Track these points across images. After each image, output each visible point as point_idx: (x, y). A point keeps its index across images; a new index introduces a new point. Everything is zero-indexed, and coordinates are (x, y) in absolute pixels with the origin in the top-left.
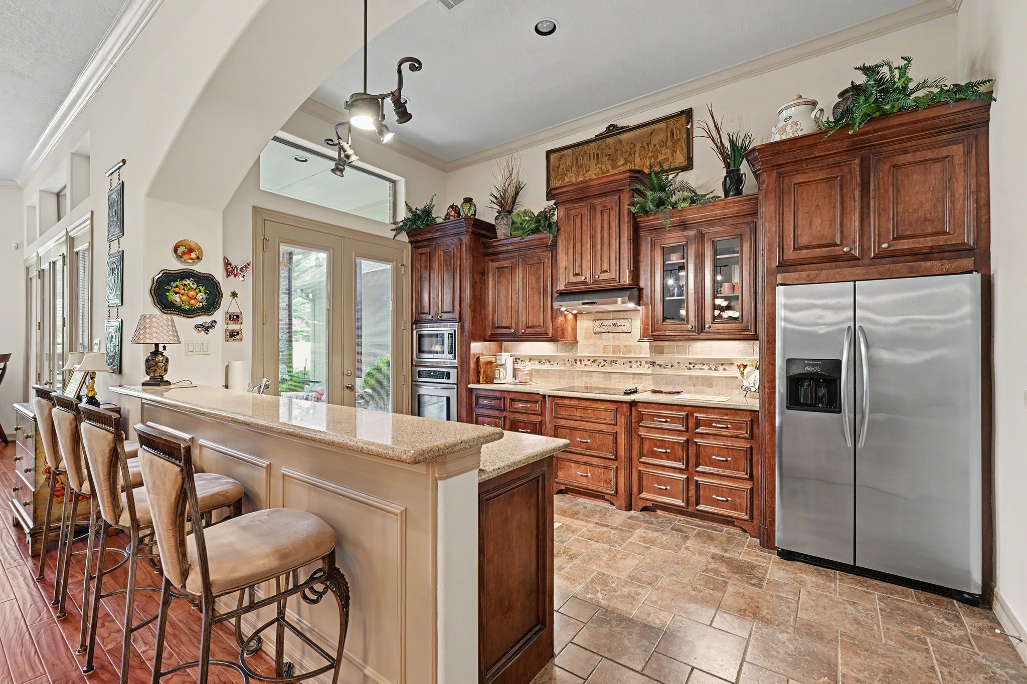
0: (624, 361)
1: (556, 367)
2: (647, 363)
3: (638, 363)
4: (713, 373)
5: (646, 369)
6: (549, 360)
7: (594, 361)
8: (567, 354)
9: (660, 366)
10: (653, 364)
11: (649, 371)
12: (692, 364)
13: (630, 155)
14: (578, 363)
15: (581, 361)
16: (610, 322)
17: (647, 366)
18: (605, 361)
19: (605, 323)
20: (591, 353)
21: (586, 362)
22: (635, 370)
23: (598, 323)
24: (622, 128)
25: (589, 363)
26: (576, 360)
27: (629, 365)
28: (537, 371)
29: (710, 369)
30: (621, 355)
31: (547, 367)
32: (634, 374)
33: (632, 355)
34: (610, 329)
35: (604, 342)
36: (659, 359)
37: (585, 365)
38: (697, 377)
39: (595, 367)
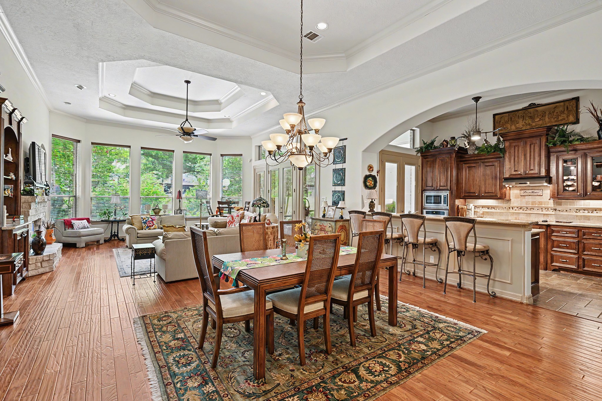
0: (538, 208)
1: (498, 211)
2: (551, 209)
3: (547, 210)
4: (590, 214)
5: (551, 212)
6: (493, 207)
7: (521, 208)
8: (505, 205)
9: (560, 211)
10: (555, 210)
11: (553, 213)
12: (578, 210)
13: (543, 116)
14: (511, 209)
15: (512, 208)
16: (531, 191)
18: (527, 208)
19: (527, 191)
20: (518, 205)
21: (516, 209)
22: (544, 212)
23: (523, 191)
24: (538, 105)
25: (517, 209)
26: (509, 208)
27: (541, 210)
28: (487, 212)
29: (589, 212)
30: (537, 206)
31: (493, 210)
32: (544, 214)
33: (543, 206)
34: (530, 194)
35: (526, 200)
36: (559, 208)
38: (581, 216)
39: (521, 211)
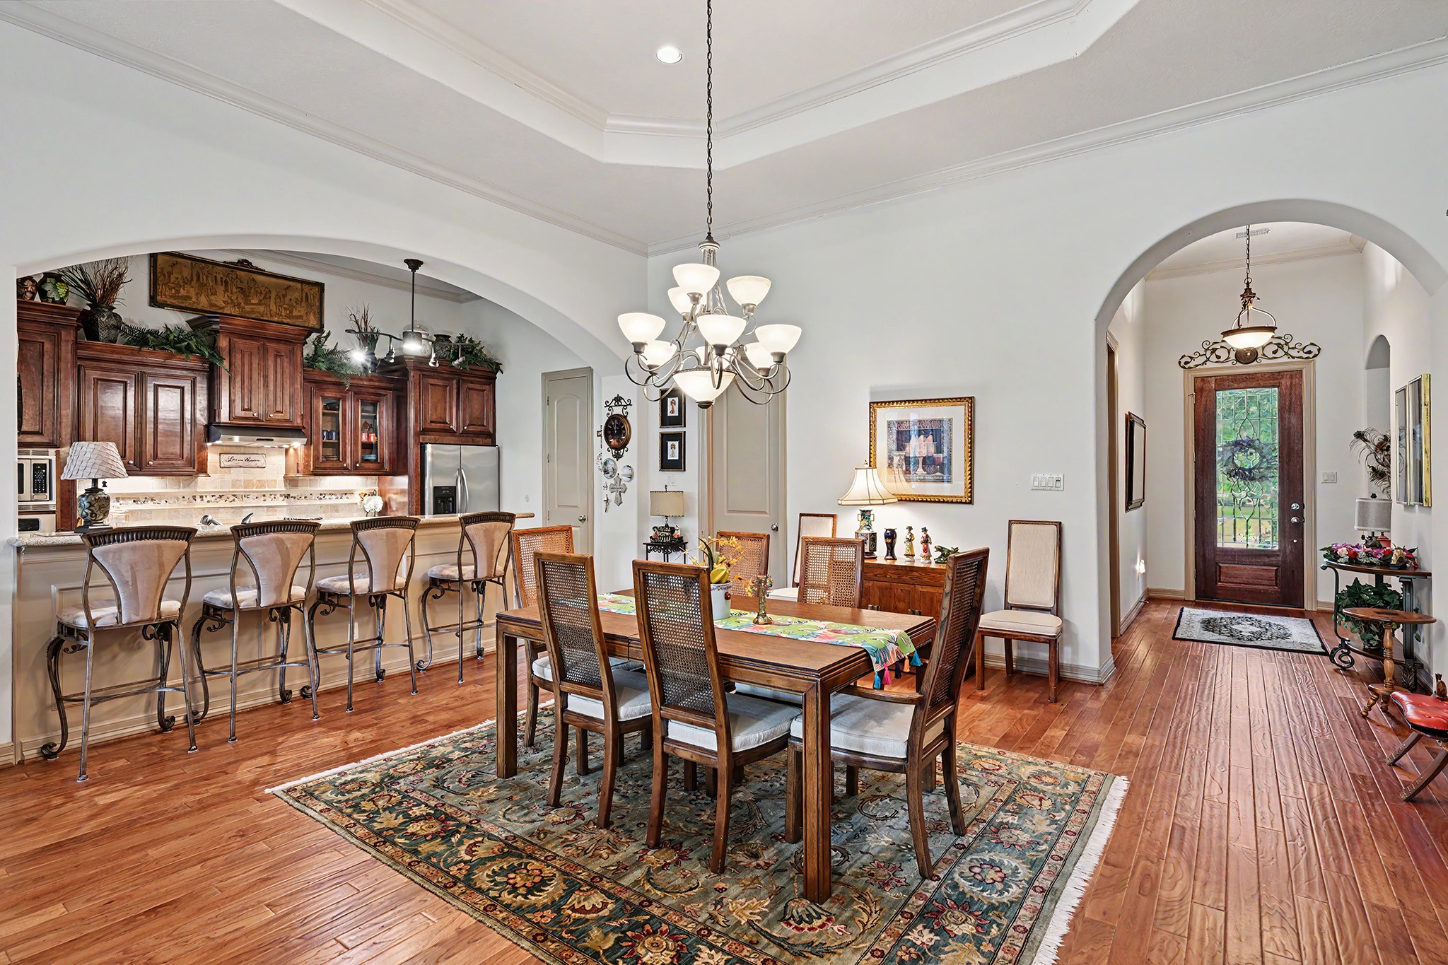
0: (256, 495)
1: (163, 506)
2: (281, 496)
3: (273, 497)
4: (339, 501)
5: (280, 501)
6: (152, 498)
7: (221, 497)
8: (181, 490)
9: (294, 498)
10: (288, 496)
11: (284, 503)
12: (322, 495)
13: (265, 298)
14: (198, 499)
15: (201, 497)
16: (243, 457)
17: (282, 498)
18: (234, 496)
19: (235, 456)
20: (216, 488)
21: (209, 498)
22: (269, 503)
23: (225, 457)
24: (257, 268)
25: (213, 499)
26: (194, 498)
27: (264, 499)
29: (337, 498)
30: (254, 489)
31: (149, 505)
32: (270, 507)
33: (267, 489)
34: (241, 464)
35: (233, 477)
36: (293, 493)
37: (208, 502)
38: (327, 505)
39: (222, 503)
